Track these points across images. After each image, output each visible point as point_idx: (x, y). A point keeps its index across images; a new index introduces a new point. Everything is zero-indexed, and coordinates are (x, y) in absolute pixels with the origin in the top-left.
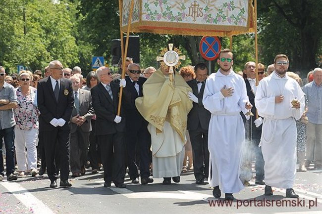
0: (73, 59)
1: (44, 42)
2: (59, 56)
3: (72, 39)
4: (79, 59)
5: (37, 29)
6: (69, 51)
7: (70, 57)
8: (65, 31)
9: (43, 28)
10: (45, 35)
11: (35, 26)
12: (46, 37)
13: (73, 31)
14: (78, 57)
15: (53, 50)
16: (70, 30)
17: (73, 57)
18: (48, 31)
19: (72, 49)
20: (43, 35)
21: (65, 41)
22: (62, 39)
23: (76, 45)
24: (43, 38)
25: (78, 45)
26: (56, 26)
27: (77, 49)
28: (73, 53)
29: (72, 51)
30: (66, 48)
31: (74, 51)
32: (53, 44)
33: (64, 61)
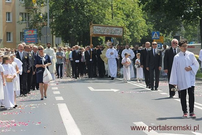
0: (144, 33)
1: (125, 23)
2: (135, 31)
3: (143, 21)
4: (148, 33)
5: (121, 15)
6: (142, 28)
7: (142, 32)
8: (139, 16)
9: (125, 14)
10: (126, 18)
11: (120, 13)
12: (126, 20)
13: (144, 16)
14: (147, 32)
15: (131, 28)
16: (142, 15)
17: (144, 32)
18: (128, 16)
19: (143, 27)
20: (125, 19)
21: (138, 22)
22: (137, 21)
23: (146, 25)
24: (125, 20)
25: (147, 25)
26: (133, 13)
27: (146, 27)
28: (144, 29)
29: (143, 28)
30: (139, 26)
31: (145, 28)
32: (131, 24)
33: (138, 35)
